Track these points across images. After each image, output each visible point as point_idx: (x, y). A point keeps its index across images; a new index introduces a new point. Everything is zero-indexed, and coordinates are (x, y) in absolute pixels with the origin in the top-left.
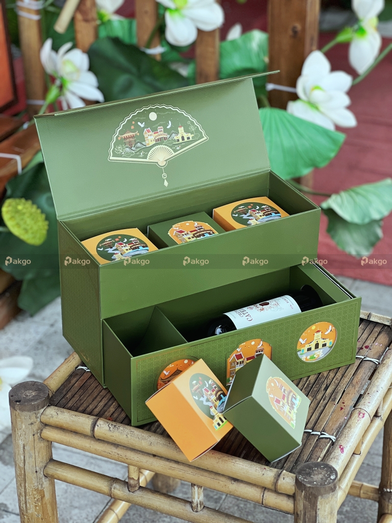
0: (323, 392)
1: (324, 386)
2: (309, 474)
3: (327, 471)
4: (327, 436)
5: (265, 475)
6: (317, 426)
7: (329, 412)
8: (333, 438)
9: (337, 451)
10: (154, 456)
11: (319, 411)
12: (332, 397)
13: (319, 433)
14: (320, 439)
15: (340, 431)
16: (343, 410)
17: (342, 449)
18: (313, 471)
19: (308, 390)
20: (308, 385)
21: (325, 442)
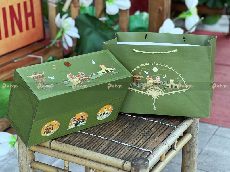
0: (150, 136)
1: (151, 134)
2: (137, 161)
3: (144, 160)
4: (148, 150)
5: (119, 162)
6: (145, 147)
7: (151, 143)
8: (151, 151)
9: (152, 155)
10: (75, 156)
11: (147, 142)
12: (154, 138)
13: (145, 150)
14: (145, 152)
15: (154, 149)
16: (157, 142)
17: (154, 155)
18: (139, 160)
19: (144, 135)
20: (144, 133)
21: (147, 153)
